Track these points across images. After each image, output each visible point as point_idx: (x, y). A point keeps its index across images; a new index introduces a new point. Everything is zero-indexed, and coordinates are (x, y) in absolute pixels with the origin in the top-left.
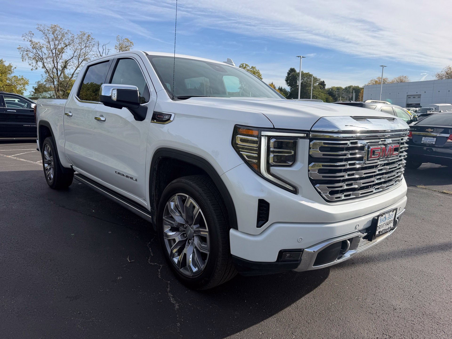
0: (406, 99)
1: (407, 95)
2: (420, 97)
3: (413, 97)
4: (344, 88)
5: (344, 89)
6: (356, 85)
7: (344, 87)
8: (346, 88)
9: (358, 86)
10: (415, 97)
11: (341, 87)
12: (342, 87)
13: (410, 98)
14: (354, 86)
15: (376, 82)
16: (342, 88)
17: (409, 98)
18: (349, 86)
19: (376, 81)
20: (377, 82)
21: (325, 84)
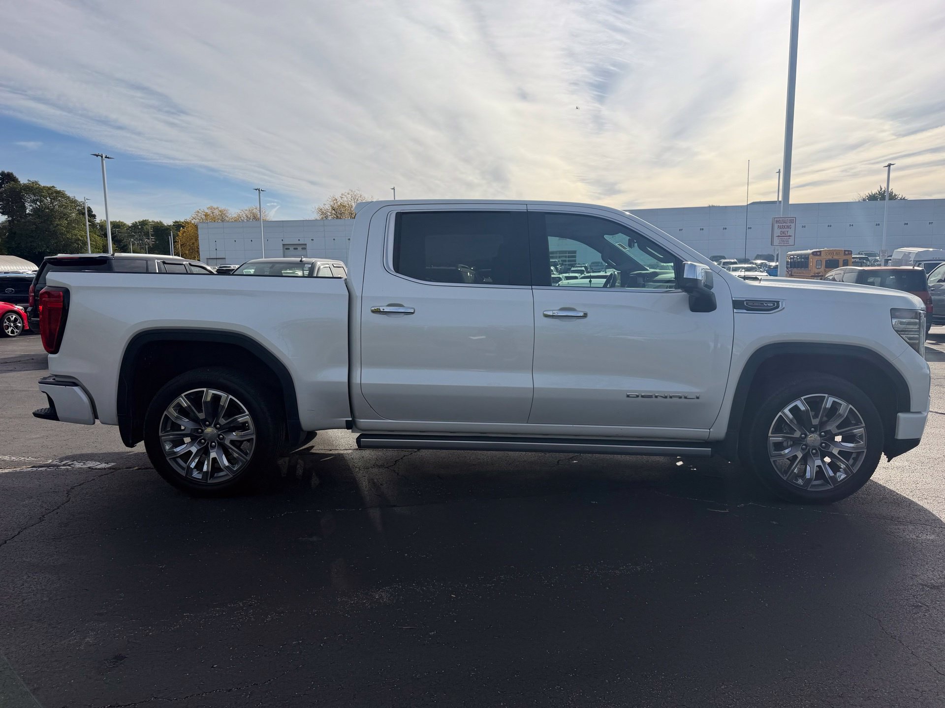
0: (282, 251)
1: (284, 245)
2: (305, 249)
3: (294, 249)
4: (130, 225)
5: (130, 227)
6: (157, 220)
7: (129, 222)
8: (135, 226)
9: (160, 222)
10: (297, 249)
11: (122, 223)
12: (125, 222)
13: (289, 249)
14: (153, 221)
15: (206, 215)
16: (125, 224)
17: (286, 249)
18: (141, 220)
19: (207, 213)
20: (209, 215)
21: (93, 213)
